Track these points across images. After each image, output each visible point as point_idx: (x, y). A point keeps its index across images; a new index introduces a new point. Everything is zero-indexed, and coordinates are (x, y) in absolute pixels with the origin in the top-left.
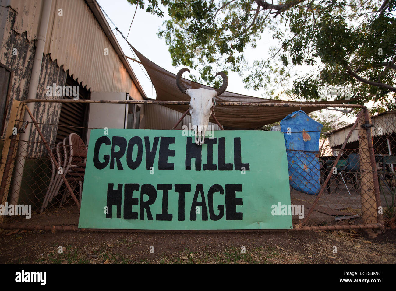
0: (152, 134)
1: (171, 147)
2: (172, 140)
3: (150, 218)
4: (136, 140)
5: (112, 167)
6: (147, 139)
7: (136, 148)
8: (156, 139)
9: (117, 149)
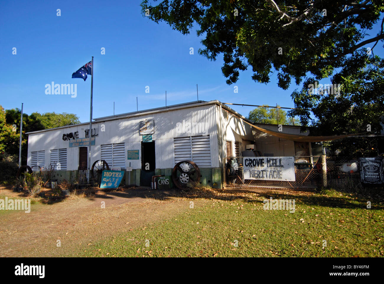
0: (258, 158)
1: (263, 161)
2: (263, 159)
3: (260, 177)
4: (254, 160)
5: (249, 166)
6: (257, 159)
7: (254, 162)
8: (259, 159)
9: (250, 162)
